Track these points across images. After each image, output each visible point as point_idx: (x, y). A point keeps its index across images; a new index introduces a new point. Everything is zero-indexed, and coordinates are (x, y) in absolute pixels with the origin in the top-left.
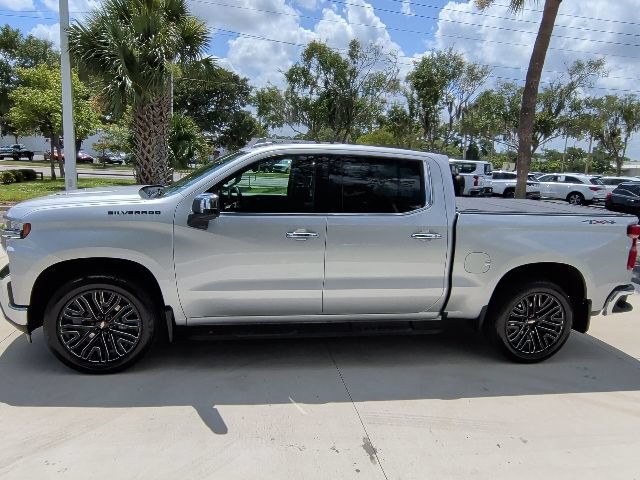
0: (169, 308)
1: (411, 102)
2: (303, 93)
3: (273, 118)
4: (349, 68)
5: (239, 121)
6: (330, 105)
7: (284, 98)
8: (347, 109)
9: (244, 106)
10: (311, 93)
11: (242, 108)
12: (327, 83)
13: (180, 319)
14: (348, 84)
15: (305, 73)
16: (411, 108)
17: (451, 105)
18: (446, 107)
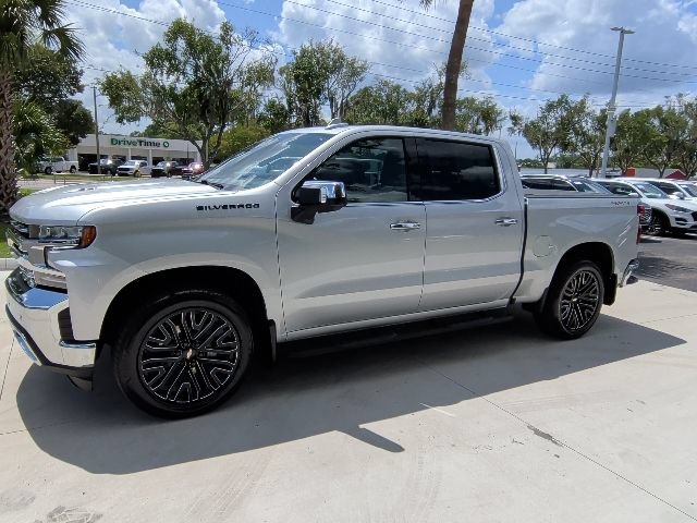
0: (272, 323)
1: (289, 96)
2: (166, 80)
3: (129, 109)
4: (223, 54)
5: (69, 113)
6: (200, 96)
7: (140, 85)
8: (221, 102)
9: (72, 94)
10: (178, 79)
11: (70, 97)
12: (197, 69)
13: (281, 333)
14: (219, 72)
15: (170, 56)
16: (290, 103)
17: (332, 100)
18: (328, 102)
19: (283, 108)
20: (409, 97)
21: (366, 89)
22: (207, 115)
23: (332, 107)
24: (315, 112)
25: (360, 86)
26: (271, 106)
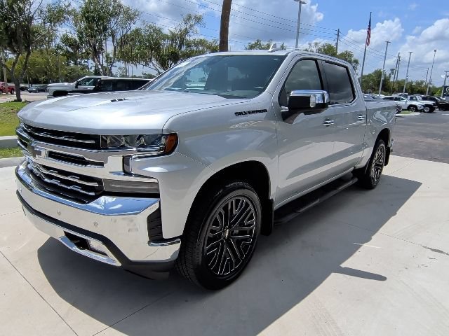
0: (273, 200)
1: (80, 32)
17: (113, 37)
18: (111, 38)
19: (76, 41)
20: (165, 37)
21: (137, 30)
22: (14, 44)
23: (113, 41)
24: (101, 45)
25: (134, 27)
26: (66, 40)
